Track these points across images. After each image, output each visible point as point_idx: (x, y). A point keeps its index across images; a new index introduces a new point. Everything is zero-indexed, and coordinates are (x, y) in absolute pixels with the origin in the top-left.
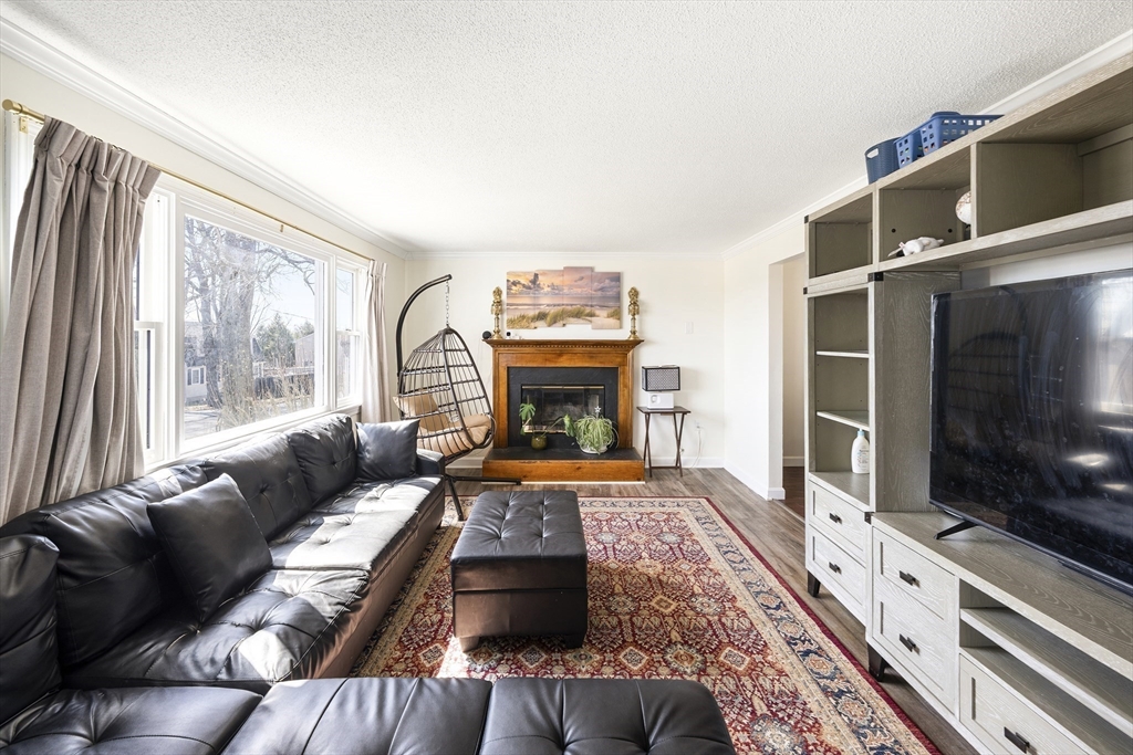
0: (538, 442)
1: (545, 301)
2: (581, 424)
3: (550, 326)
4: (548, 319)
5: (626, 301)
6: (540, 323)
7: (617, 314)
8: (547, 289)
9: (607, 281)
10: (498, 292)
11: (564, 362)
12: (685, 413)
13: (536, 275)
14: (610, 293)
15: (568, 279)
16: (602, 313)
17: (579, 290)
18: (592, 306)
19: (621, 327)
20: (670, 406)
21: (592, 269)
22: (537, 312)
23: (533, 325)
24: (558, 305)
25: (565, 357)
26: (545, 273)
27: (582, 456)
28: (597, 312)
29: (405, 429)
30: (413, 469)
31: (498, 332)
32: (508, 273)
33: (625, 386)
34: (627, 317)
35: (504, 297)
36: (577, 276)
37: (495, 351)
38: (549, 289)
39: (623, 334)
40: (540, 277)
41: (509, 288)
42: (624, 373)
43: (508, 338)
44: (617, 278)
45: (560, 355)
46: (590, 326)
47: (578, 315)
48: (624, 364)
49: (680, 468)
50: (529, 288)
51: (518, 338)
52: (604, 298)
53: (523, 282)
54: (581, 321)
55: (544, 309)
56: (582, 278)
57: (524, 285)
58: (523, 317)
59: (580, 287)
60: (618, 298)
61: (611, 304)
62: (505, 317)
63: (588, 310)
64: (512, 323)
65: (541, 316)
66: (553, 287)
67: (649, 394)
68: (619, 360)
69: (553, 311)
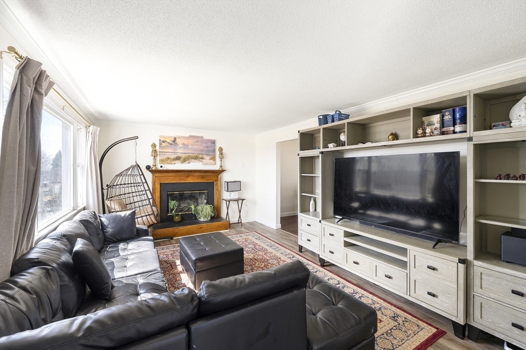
0: (177, 219)
1: (180, 151)
2: (199, 208)
3: (182, 163)
4: (182, 159)
5: (218, 153)
6: (177, 162)
7: (214, 158)
8: (180, 145)
9: (209, 143)
10: (154, 145)
11: (190, 180)
12: (243, 200)
13: (175, 138)
14: (210, 149)
15: (191, 141)
16: (207, 158)
17: (197, 147)
18: (202, 154)
19: (215, 164)
20: (237, 197)
21: (202, 137)
22: (176, 156)
23: (173, 162)
24: (187, 153)
25: (190, 178)
26: (180, 138)
27: (200, 223)
28: (205, 157)
29: (129, 215)
30: (136, 234)
31: (155, 166)
32: (160, 136)
33: (217, 190)
34: (218, 160)
35: (158, 148)
36: (196, 140)
37: (153, 176)
38: (182, 145)
39: (216, 167)
40: (177, 140)
41: (160, 144)
42: (217, 184)
43: (161, 169)
44: (213, 142)
45: (188, 176)
46: (201, 163)
47: (196, 158)
48: (217, 180)
49: (241, 222)
50: (172, 144)
51: (165, 169)
52: (208, 151)
53: (168, 141)
54: (197, 161)
55: (179, 155)
56: (198, 141)
57: (169, 143)
58: (168, 158)
59: (197, 145)
60: (214, 151)
61: (211, 154)
62: (158, 158)
63: (201, 156)
64: (162, 161)
65: (178, 158)
66: (184, 144)
67: (228, 193)
68: (215, 179)
69: (184, 156)
